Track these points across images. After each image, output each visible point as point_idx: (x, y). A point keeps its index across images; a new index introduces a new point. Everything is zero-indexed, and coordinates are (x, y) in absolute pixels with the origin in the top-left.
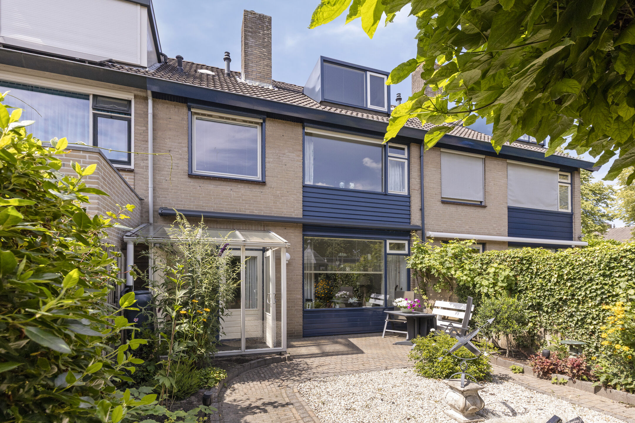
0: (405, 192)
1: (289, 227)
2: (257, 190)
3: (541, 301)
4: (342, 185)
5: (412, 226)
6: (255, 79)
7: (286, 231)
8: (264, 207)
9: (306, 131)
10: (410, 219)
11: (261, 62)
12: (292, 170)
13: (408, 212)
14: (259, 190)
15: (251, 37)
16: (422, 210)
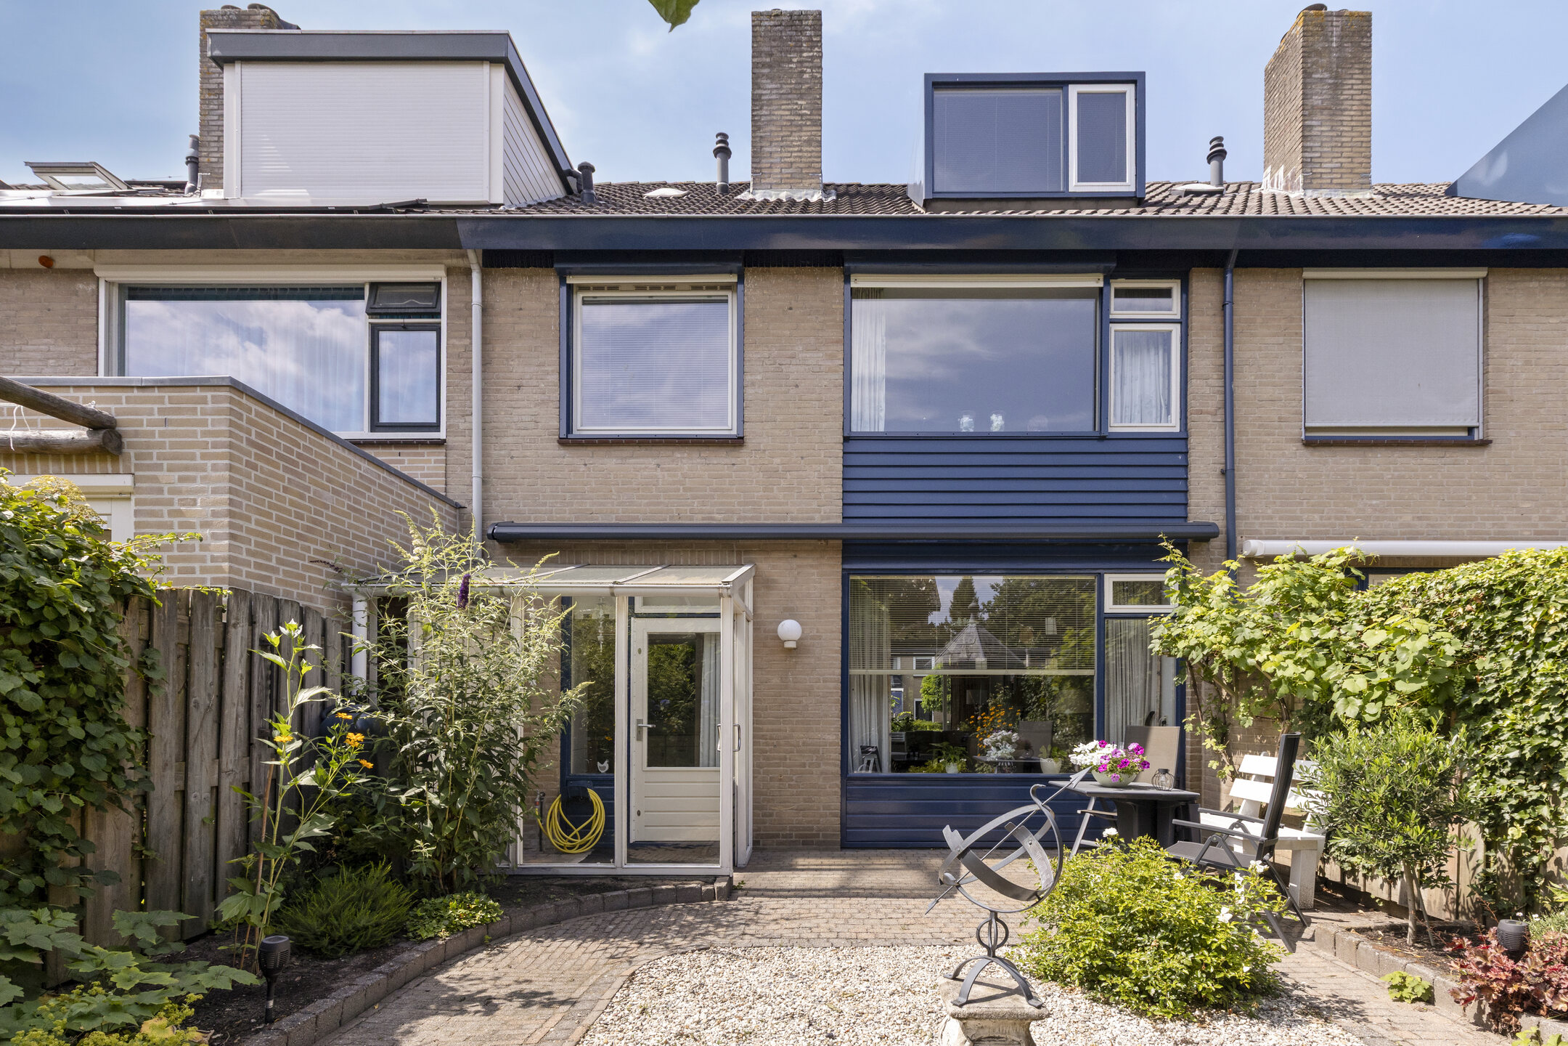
0: (1173, 425)
1: (806, 551)
2: (720, 459)
3: (1555, 744)
4: (966, 423)
5: (1192, 525)
6: (779, 185)
7: (796, 562)
8: (739, 504)
9: (853, 285)
10: (1186, 505)
11: (795, 137)
12: (814, 396)
13: (1179, 485)
14: (728, 461)
15: (768, 77)
16: (1228, 474)
